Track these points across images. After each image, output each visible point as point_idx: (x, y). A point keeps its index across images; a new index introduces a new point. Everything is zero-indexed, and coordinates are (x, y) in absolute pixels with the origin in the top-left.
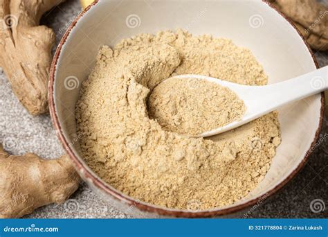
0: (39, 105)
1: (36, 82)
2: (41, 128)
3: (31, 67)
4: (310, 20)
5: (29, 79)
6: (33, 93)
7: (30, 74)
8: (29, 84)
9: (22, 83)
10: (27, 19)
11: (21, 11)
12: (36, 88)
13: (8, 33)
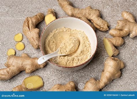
0: (37, 46)
1: (36, 41)
2: (37, 52)
3: (35, 38)
4: (100, 24)
5: (34, 41)
6: (35, 44)
7: (34, 39)
8: (34, 42)
9: (33, 41)
10: (33, 27)
11: (32, 25)
12: (36, 43)
13: (29, 30)
